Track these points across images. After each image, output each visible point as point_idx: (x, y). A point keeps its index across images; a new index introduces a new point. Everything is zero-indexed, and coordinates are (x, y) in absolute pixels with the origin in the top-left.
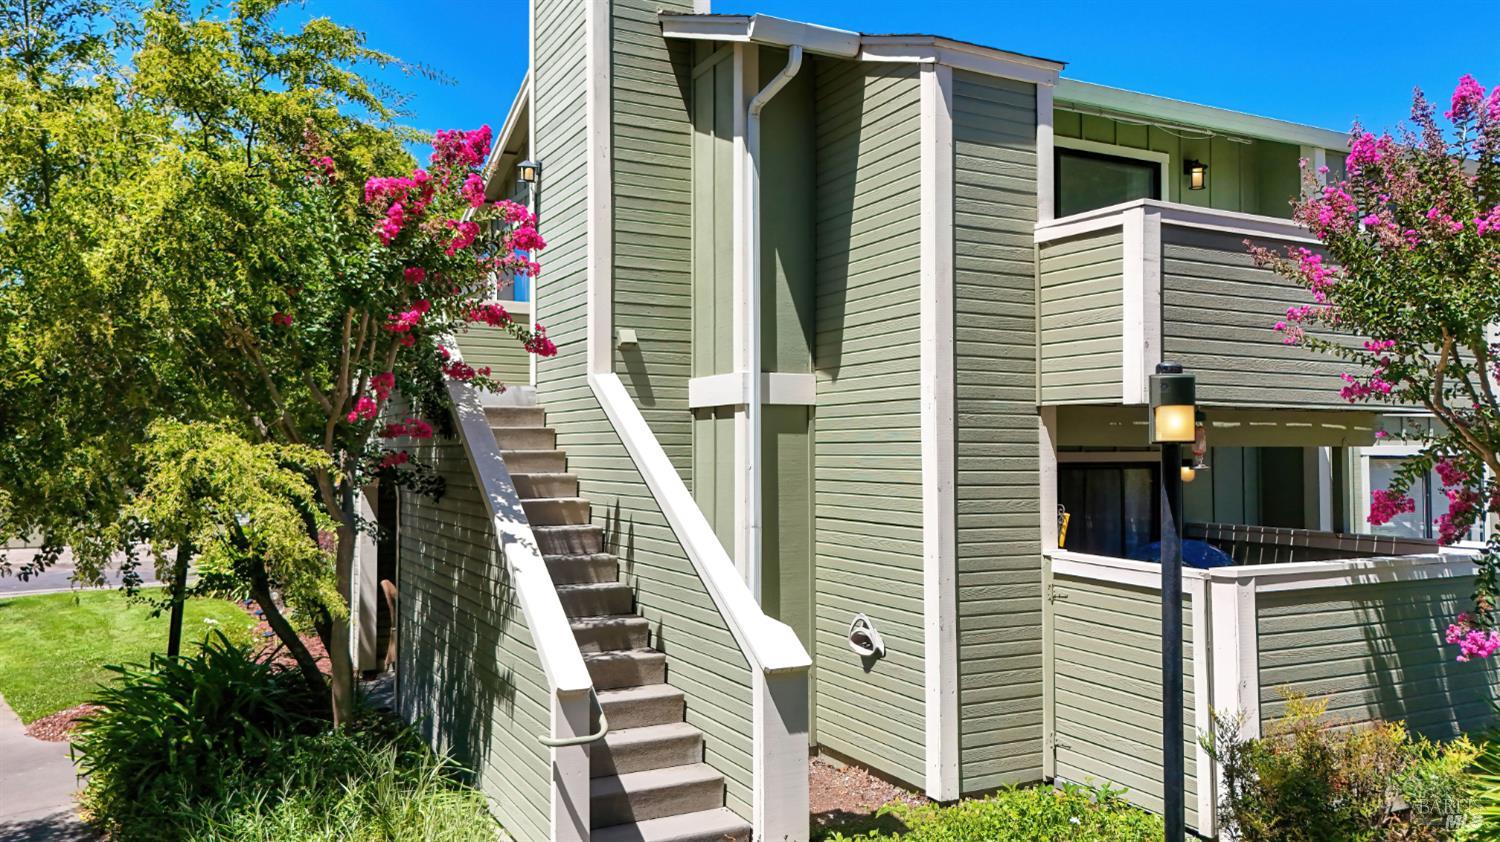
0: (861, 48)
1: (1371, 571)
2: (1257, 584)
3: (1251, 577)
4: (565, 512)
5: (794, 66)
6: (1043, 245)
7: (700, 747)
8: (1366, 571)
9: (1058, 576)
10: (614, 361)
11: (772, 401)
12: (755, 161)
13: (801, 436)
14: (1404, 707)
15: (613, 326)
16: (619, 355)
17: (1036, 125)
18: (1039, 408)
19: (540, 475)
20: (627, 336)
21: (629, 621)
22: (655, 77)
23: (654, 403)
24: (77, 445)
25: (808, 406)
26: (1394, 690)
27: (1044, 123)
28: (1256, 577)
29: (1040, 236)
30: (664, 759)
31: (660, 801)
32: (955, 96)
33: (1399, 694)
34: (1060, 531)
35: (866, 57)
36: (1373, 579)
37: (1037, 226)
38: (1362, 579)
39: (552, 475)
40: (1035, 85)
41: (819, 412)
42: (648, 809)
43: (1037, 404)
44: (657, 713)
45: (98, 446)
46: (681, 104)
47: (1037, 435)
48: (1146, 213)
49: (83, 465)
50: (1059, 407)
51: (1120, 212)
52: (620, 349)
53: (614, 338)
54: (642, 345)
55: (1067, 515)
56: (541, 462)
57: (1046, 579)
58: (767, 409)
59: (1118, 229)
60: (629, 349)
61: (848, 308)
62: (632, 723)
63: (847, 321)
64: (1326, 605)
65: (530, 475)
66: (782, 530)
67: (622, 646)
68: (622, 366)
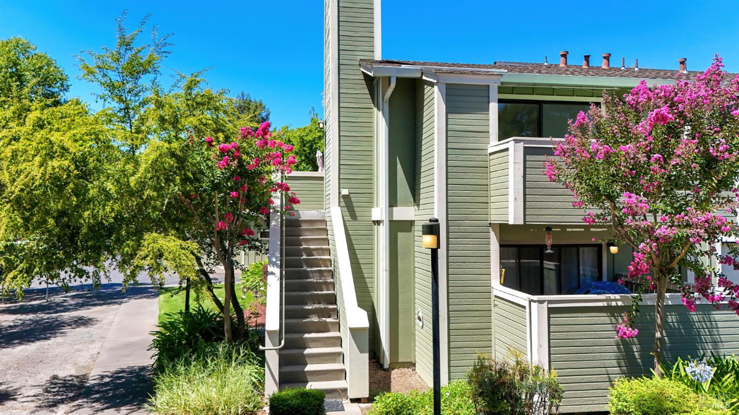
0: (422, 74)
1: (619, 300)
2: (548, 304)
3: (545, 301)
4: (321, 262)
5: (393, 84)
6: (491, 154)
7: (342, 357)
8: (616, 300)
9: (496, 296)
10: (339, 202)
11: (395, 219)
12: (386, 121)
13: (408, 233)
14: (640, 363)
15: (339, 188)
16: (342, 200)
17: (489, 103)
18: (490, 224)
19: (319, 247)
20: (345, 192)
21: (331, 307)
22: (358, 87)
23: (357, 219)
24: (128, 240)
25: (411, 221)
26: (634, 355)
27: (493, 102)
28: (548, 301)
29: (490, 150)
30: (327, 360)
31: (319, 375)
32: (447, 95)
33: (637, 357)
34: (501, 277)
35: (424, 78)
36: (620, 304)
37: (489, 146)
38: (614, 304)
39: (324, 247)
40: (489, 86)
41: (416, 223)
42: (314, 377)
43: (489, 222)
44: (330, 343)
45: (133, 240)
46: (369, 96)
47: (489, 235)
48: (515, 143)
49: (129, 247)
50: (500, 224)
51: (508, 142)
52: (342, 197)
53: (340, 193)
54: (351, 195)
55: (504, 270)
56: (319, 242)
57: (493, 298)
58: (392, 222)
59: (507, 150)
60: (345, 197)
61: (422, 180)
62: (319, 346)
63: (422, 186)
64: (593, 314)
65: (311, 247)
66: (399, 273)
67: (326, 316)
68: (343, 204)
